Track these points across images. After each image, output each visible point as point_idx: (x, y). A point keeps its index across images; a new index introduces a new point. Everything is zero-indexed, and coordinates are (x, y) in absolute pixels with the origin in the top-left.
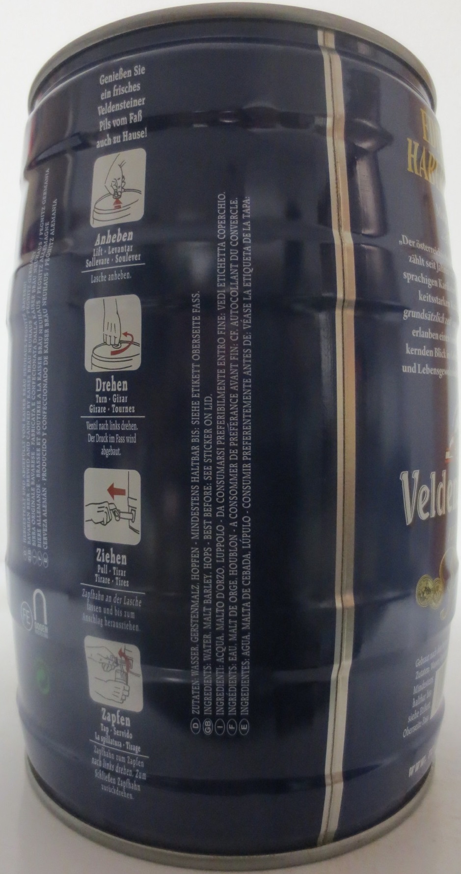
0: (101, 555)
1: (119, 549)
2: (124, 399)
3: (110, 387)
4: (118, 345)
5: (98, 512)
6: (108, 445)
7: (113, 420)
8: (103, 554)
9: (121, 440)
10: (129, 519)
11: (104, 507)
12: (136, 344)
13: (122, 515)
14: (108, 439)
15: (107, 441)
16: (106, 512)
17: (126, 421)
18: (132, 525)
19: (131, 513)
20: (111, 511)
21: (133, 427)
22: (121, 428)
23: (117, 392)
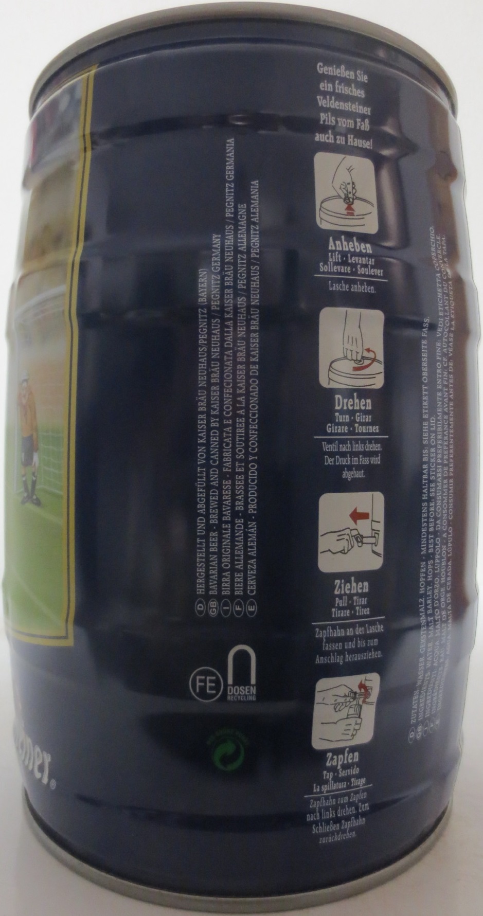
0: (340, 587)
1: (361, 576)
2: (368, 419)
3: (353, 405)
4: (360, 361)
5: (338, 540)
6: (350, 468)
7: (357, 441)
8: (343, 585)
9: (365, 461)
10: (372, 544)
11: (345, 534)
12: (379, 362)
13: (365, 540)
14: (351, 460)
15: (349, 463)
16: (347, 540)
17: (370, 441)
18: (375, 549)
19: (375, 537)
20: (353, 537)
21: (377, 447)
22: (364, 448)
23: (360, 411)
